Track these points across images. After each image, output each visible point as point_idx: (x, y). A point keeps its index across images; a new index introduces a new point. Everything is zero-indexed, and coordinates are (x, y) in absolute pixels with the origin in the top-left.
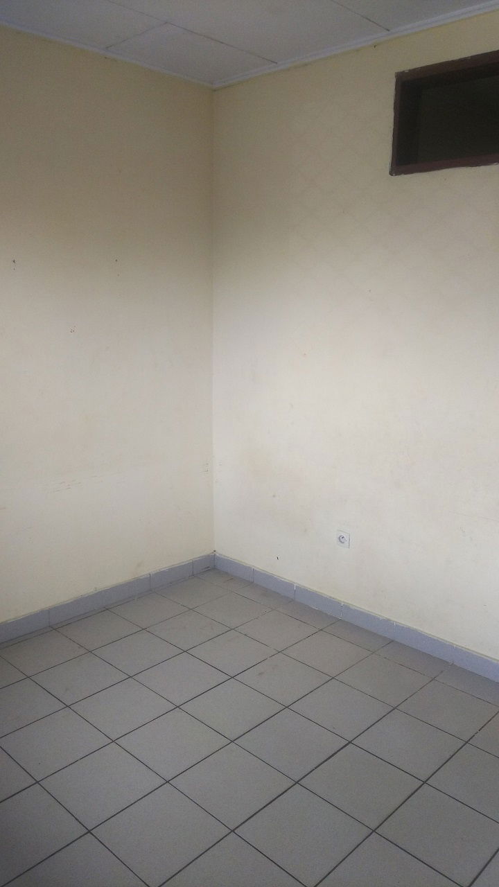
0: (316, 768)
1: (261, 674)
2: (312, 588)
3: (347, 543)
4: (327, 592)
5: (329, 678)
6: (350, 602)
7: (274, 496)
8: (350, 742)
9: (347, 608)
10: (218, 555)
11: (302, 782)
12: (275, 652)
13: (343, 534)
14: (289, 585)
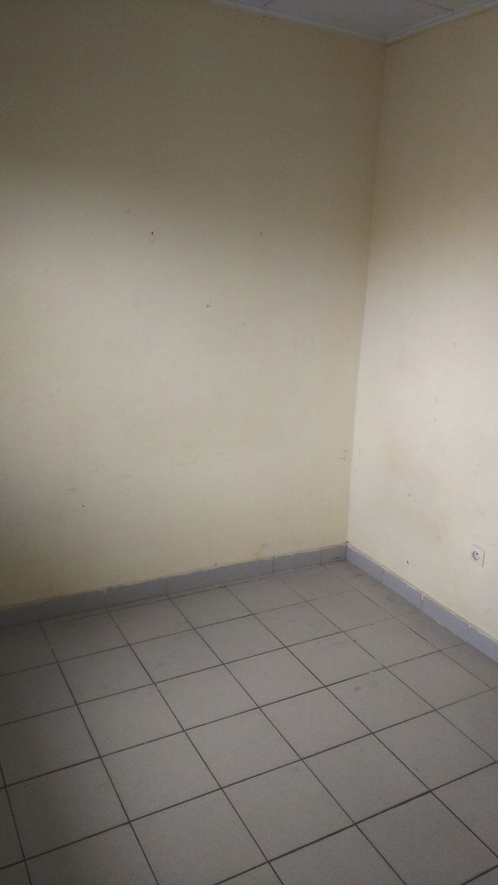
0: (382, 812)
1: (357, 689)
2: (439, 601)
3: (480, 561)
4: (456, 610)
5: (431, 709)
6: (478, 626)
7: (409, 495)
8: (430, 791)
9: (473, 631)
10: (350, 546)
11: (361, 826)
12: (381, 667)
13: (478, 551)
14: (417, 594)
